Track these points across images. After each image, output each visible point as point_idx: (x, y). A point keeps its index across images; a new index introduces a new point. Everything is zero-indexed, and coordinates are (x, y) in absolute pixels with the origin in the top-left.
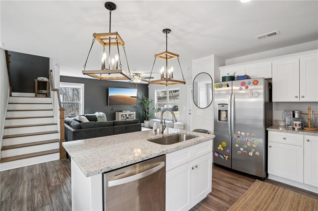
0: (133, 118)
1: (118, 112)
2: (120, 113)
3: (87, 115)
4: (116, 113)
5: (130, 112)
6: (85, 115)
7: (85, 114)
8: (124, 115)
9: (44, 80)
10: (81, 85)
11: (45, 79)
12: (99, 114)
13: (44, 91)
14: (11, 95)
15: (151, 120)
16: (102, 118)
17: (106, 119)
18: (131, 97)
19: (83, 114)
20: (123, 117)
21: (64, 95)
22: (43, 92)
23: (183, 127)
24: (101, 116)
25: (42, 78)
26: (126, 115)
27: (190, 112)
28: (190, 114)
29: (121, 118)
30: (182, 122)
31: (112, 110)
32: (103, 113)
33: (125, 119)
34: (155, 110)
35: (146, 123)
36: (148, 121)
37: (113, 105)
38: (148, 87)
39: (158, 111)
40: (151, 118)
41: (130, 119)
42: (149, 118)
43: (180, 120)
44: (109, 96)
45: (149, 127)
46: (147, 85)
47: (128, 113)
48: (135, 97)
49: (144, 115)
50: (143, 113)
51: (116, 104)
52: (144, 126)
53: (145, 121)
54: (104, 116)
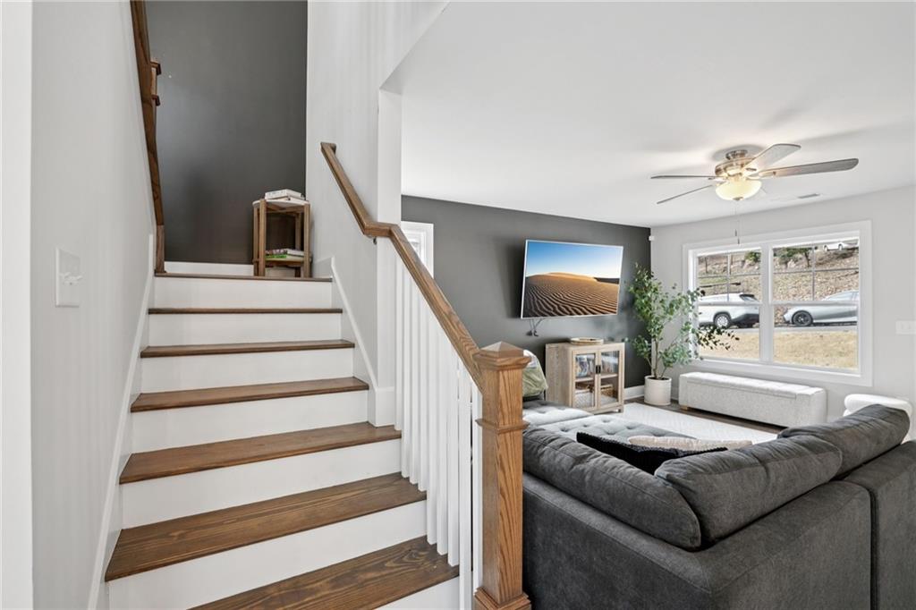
1: (560, 346)
2: (571, 350)
4: (547, 346)
9: (293, 201)
10: (420, 230)
11: (295, 199)
13: (292, 255)
14: (159, 271)
18: (599, 280)
22: (288, 258)
25: (285, 192)
29: (574, 369)
31: (532, 333)
34: (698, 335)
35: (657, 389)
36: (663, 379)
37: (539, 313)
38: (651, 238)
39: (710, 339)
40: (681, 366)
41: (604, 373)
42: (669, 366)
43: (870, 385)
44: (527, 278)
45: (669, 403)
46: (646, 232)
47: (600, 346)
48: (616, 281)
49: (643, 354)
50: (642, 347)
51: (549, 309)
52: (646, 397)
53: (646, 377)
54: (534, 368)
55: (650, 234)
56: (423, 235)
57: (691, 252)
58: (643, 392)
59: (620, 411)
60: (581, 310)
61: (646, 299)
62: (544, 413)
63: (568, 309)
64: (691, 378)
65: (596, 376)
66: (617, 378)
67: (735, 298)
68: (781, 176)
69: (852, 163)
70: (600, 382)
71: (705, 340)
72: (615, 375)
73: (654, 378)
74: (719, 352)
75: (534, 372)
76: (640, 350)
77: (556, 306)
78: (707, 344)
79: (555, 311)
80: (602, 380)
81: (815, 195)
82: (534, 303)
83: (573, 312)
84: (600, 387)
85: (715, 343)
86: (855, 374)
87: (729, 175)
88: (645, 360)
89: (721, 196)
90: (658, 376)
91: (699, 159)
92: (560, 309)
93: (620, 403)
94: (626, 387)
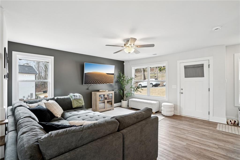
0: (111, 98)
1: (95, 92)
2: (98, 93)
3: (57, 99)
4: (92, 92)
5: (109, 91)
6: (56, 98)
7: (55, 96)
8: (102, 96)
12: (74, 96)
15: (131, 99)
16: (78, 102)
17: (83, 102)
18: (107, 74)
19: (53, 97)
20: (101, 97)
21: (36, 74)
23: (173, 109)
24: (76, 99)
26: (104, 95)
27: (181, 91)
28: (182, 93)
29: (99, 99)
30: (171, 103)
31: (88, 89)
32: (80, 95)
33: (103, 100)
34: (134, 89)
35: (124, 103)
36: (126, 100)
37: (90, 83)
38: (124, 64)
39: (137, 90)
40: (130, 97)
41: (108, 99)
42: (127, 97)
43: (167, 100)
44: (85, 73)
45: (127, 107)
46: (123, 62)
47: (106, 92)
48: (113, 74)
49: (121, 94)
50: (121, 92)
51: (92, 82)
52: (122, 105)
53: (122, 100)
54: (80, 99)
55: (124, 63)
56: (50, 59)
57: (133, 68)
58: (121, 104)
59: (113, 110)
60: (102, 82)
61: (121, 79)
62: (79, 112)
63: (98, 82)
64: (131, 100)
65: (105, 100)
66: (112, 100)
67: (154, 80)
68: (139, 47)
69: (153, 46)
70: (107, 102)
71: (135, 90)
72: (111, 100)
73: (124, 100)
74: (138, 93)
75: (80, 100)
76: (120, 93)
77: (94, 81)
78: (136, 91)
79: (94, 82)
80: (107, 101)
81: (156, 54)
82: (87, 80)
83: (100, 83)
84: (107, 103)
85: (138, 91)
86: (165, 98)
87: (127, 46)
88: (122, 96)
89: (126, 52)
90: (125, 100)
91: (120, 41)
92: (95, 82)
93: (113, 107)
94: (114, 103)
